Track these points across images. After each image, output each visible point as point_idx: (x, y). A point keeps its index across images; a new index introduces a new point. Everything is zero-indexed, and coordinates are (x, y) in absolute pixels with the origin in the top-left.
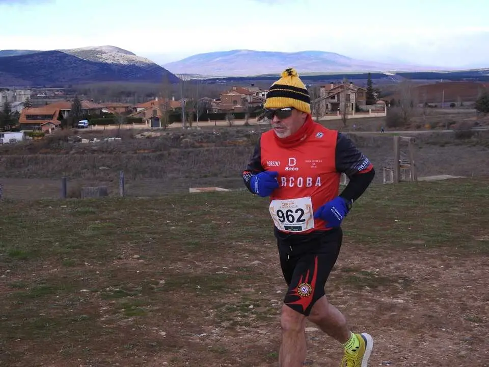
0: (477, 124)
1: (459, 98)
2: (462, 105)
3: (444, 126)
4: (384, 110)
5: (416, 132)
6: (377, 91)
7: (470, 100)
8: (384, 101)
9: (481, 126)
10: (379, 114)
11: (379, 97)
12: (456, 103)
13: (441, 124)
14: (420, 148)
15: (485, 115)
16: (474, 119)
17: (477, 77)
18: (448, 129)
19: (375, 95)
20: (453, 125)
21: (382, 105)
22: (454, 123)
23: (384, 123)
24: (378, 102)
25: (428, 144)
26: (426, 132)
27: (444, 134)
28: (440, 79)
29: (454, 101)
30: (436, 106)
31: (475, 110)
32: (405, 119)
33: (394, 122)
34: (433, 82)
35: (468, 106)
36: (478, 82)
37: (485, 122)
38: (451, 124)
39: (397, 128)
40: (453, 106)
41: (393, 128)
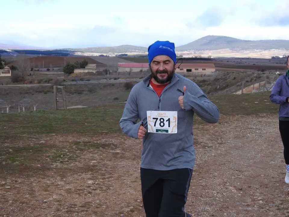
0: (64, 81)
1: (51, 66)
2: (53, 70)
3: (46, 82)
4: (9, 72)
5: (29, 85)
6: (4, 61)
7: (57, 67)
8: (9, 67)
9: (66, 82)
10: (7, 74)
11: (6, 64)
12: (50, 68)
13: (44, 81)
14: (33, 95)
15: (69, 75)
16: (63, 77)
17: (60, 54)
18: (48, 83)
19: (3, 63)
20: (51, 81)
21: (7, 69)
22: (52, 80)
23: (10, 80)
24: (5, 68)
25: (36, 92)
26: (35, 85)
27: (46, 87)
28: (40, 54)
29: (49, 67)
30: (38, 70)
31: (63, 73)
32: (23, 78)
33: (16, 79)
34: (35, 56)
35: (57, 70)
36: (61, 56)
37: (69, 80)
38: (50, 80)
39: (18, 83)
40: (48, 70)
41: (16, 83)
